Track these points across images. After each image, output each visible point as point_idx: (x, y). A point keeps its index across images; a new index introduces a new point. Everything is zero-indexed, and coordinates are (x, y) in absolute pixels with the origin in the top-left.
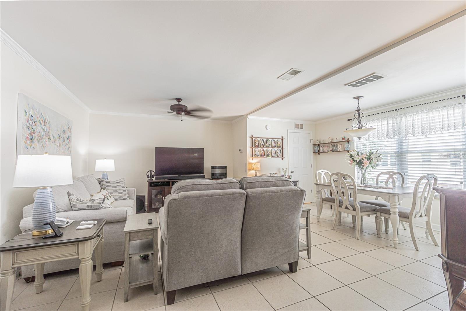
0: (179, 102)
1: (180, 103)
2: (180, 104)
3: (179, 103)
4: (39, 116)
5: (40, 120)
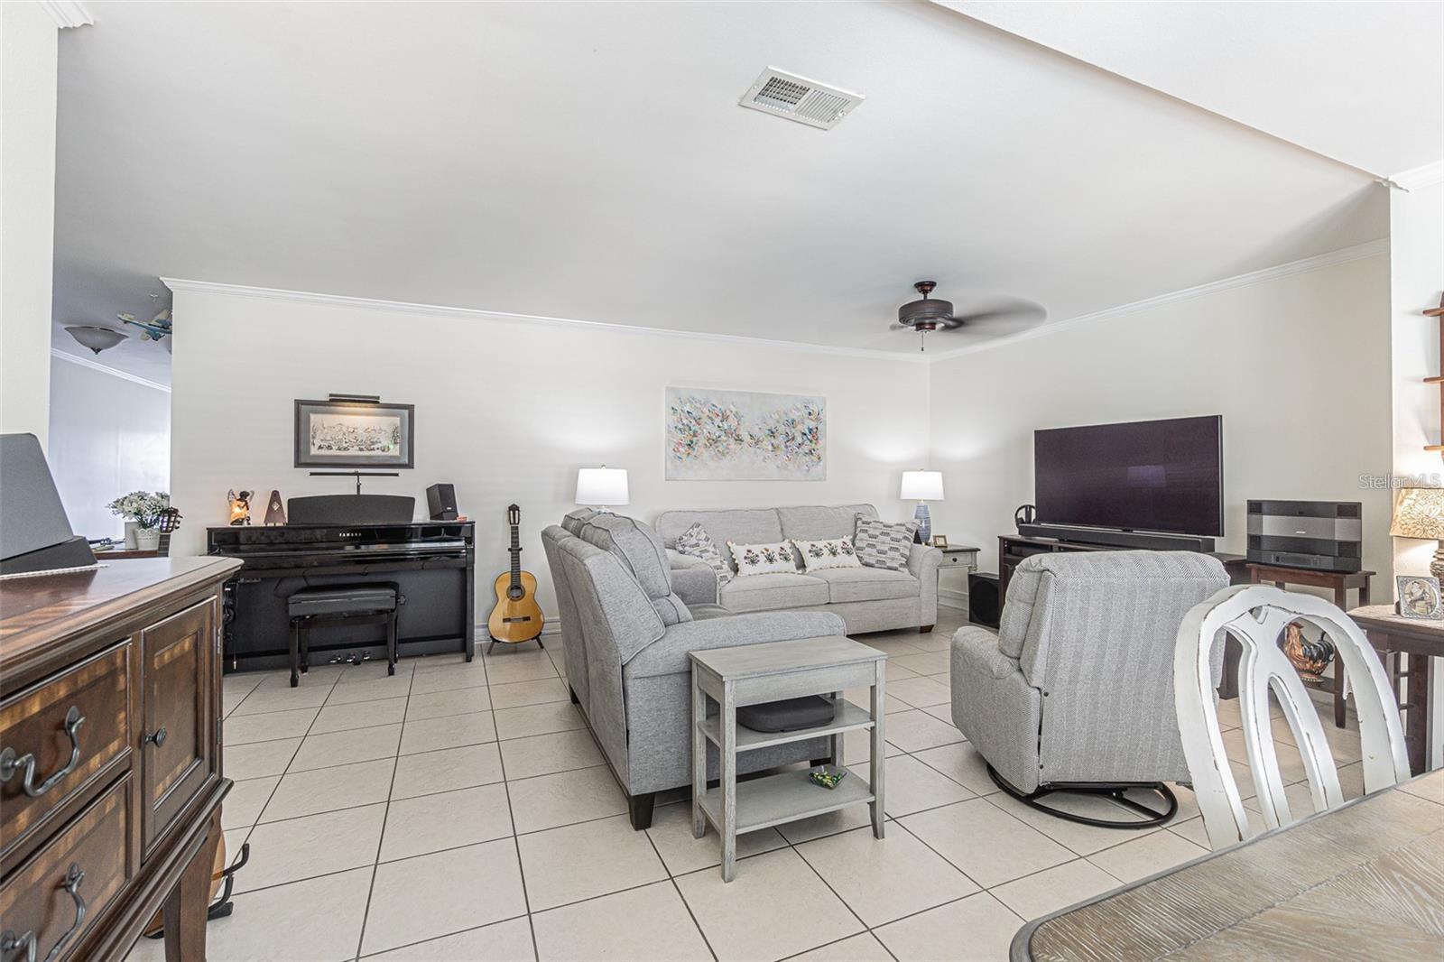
0: (925, 292)
1: (930, 296)
2: (928, 298)
3: (925, 297)
4: (705, 410)
5: (711, 415)
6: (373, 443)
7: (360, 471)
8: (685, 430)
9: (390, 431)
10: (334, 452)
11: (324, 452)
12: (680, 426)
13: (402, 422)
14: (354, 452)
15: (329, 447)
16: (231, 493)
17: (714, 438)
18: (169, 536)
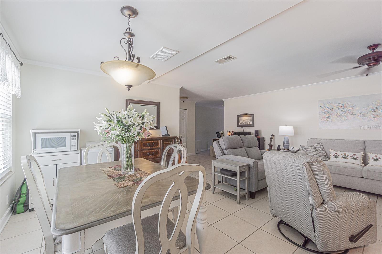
0: (373, 50)
4: (335, 105)
5: (338, 107)
6: (248, 122)
7: (243, 127)
8: (326, 113)
9: (250, 119)
10: (242, 124)
11: (241, 124)
12: (324, 112)
13: (252, 117)
14: (245, 124)
15: (242, 123)
16: (228, 131)
17: (340, 114)
18: (219, 139)
